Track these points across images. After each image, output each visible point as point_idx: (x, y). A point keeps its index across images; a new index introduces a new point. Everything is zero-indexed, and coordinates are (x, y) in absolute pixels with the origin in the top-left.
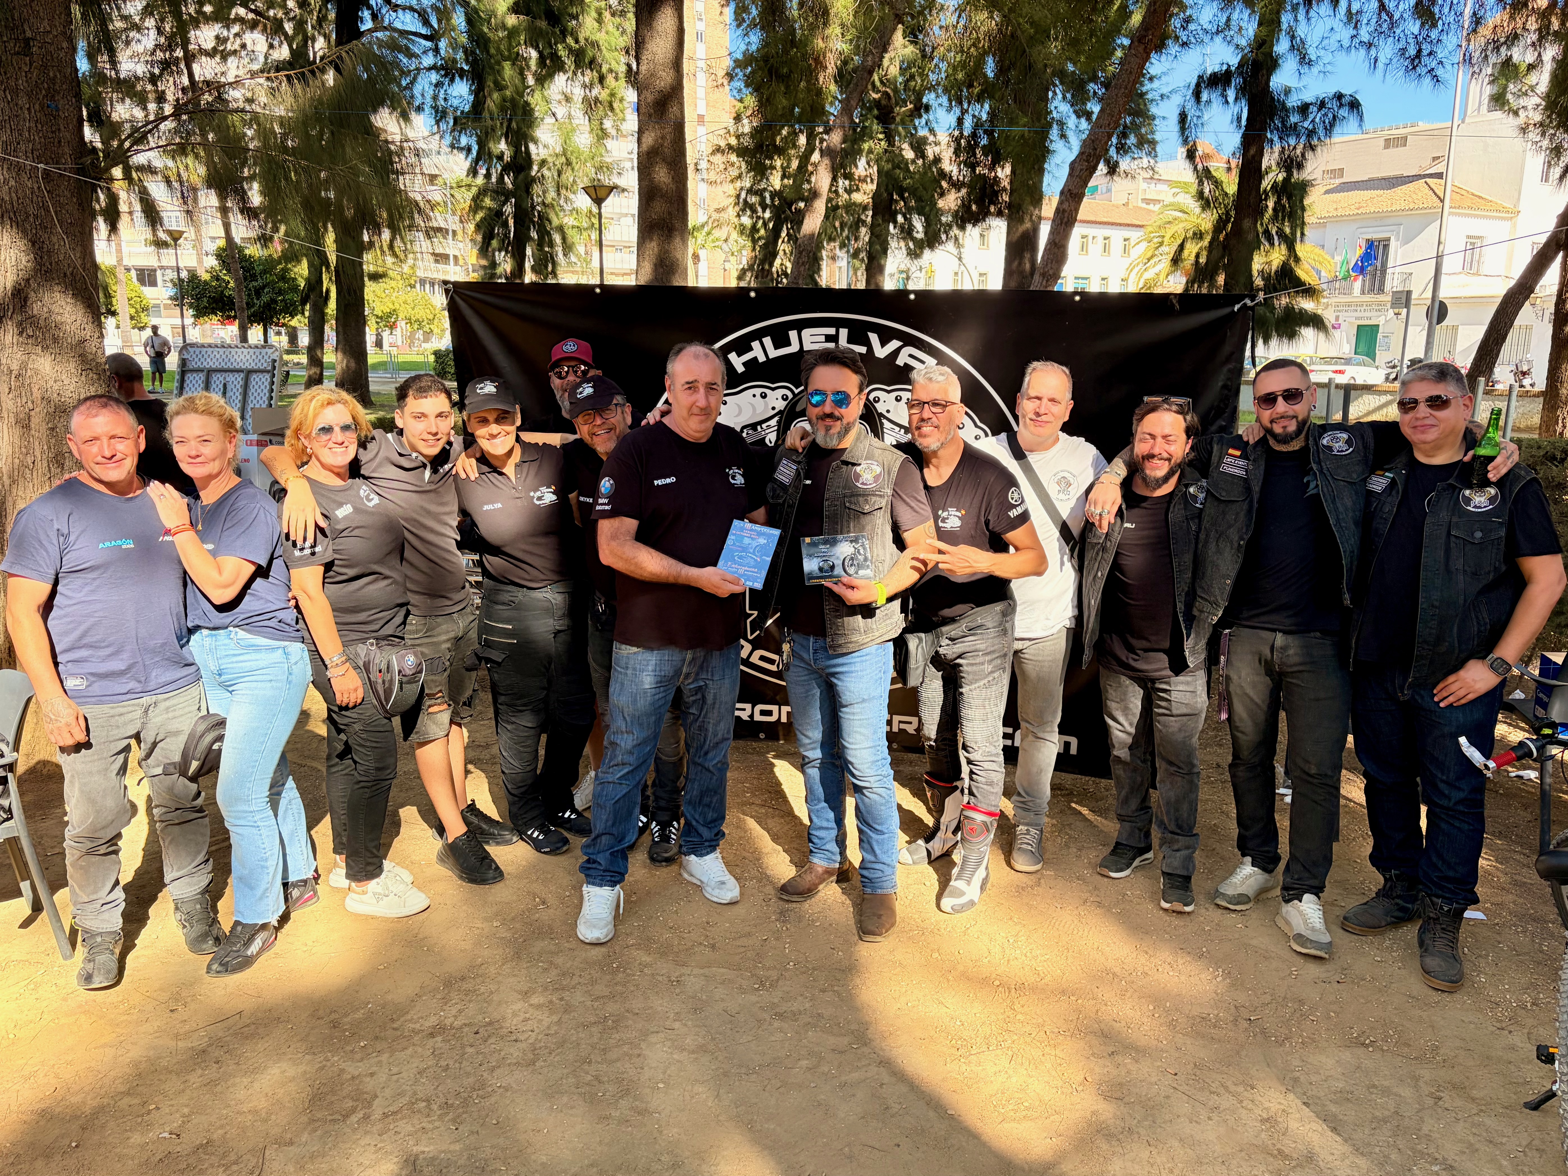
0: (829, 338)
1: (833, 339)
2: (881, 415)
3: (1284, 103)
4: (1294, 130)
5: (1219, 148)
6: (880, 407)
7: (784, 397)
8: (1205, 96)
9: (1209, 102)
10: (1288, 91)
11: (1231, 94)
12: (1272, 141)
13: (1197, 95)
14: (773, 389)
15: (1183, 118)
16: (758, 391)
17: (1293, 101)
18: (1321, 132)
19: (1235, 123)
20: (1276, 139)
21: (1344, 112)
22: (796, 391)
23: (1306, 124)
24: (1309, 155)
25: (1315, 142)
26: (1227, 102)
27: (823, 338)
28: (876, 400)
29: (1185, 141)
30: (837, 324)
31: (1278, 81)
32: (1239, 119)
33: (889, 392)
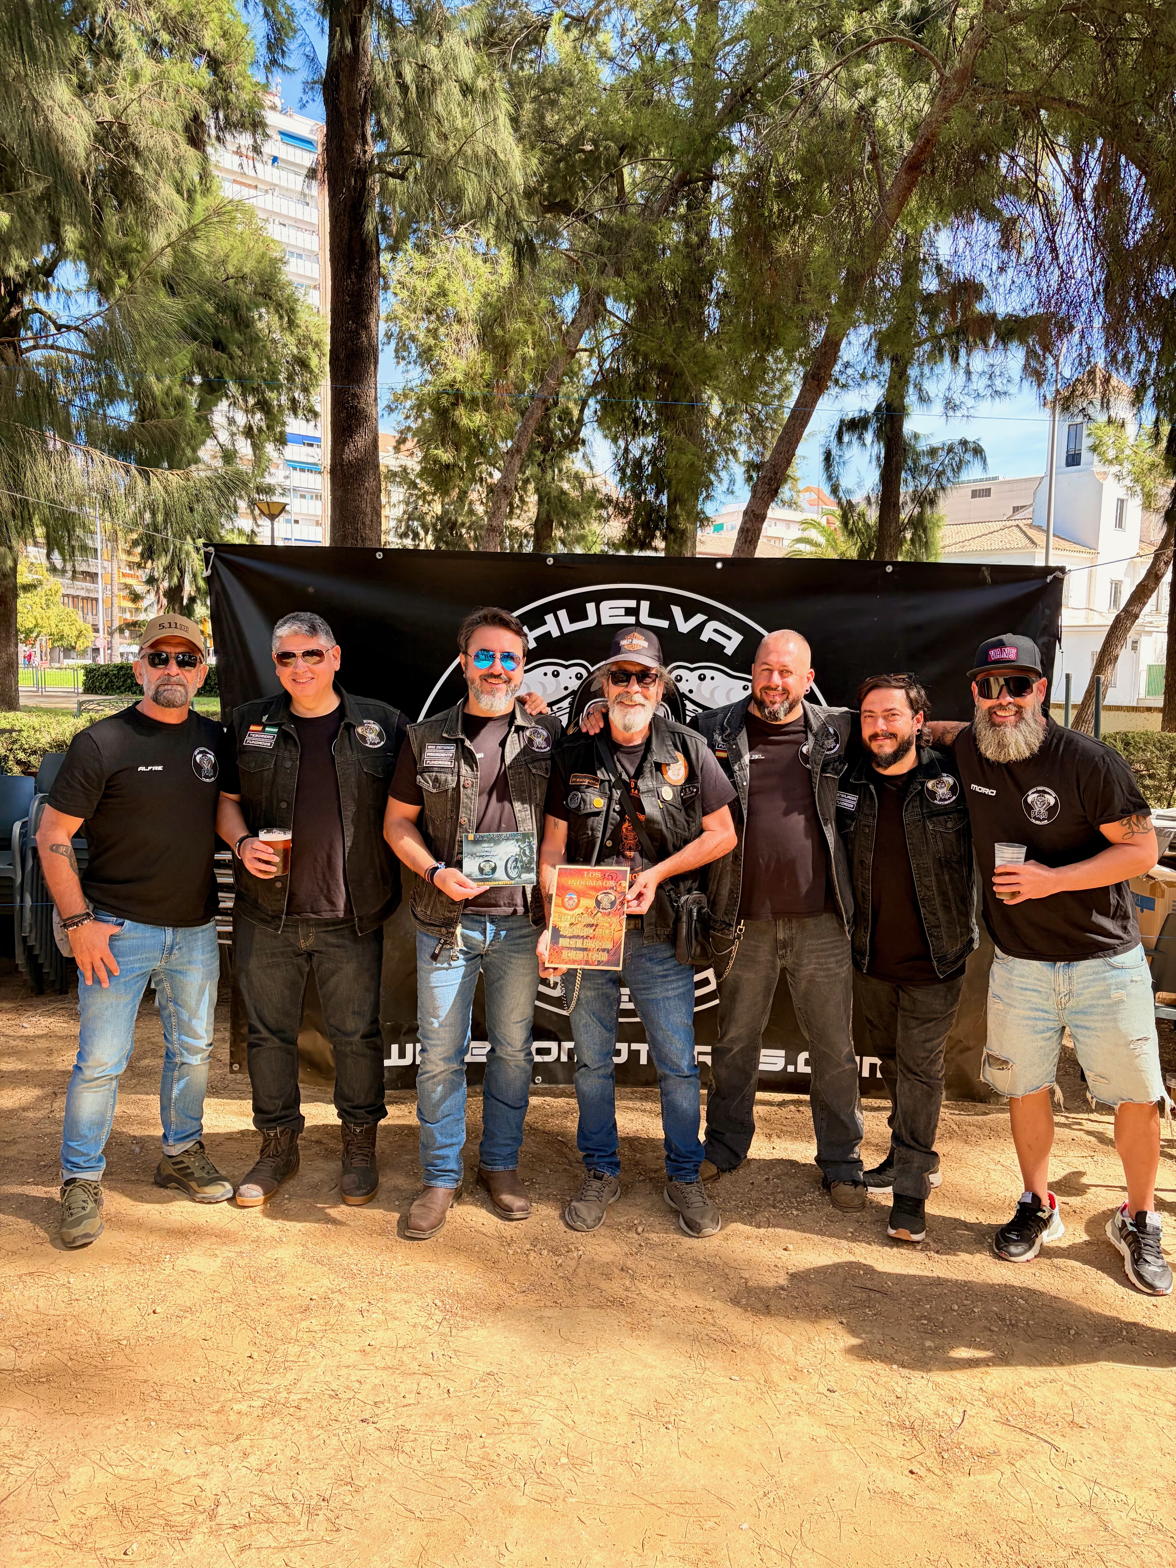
0: (629, 612)
1: (633, 612)
2: (683, 695)
3: (914, 448)
4: (926, 470)
5: (860, 485)
6: (683, 687)
7: (579, 676)
8: (846, 438)
9: (850, 443)
10: (916, 436)
11: (869, 436)
12: (906, 481)
13: (839, 436)
14: (567, 667)
15: (828, 457)
16: (550, 669)
17: (922, 446)
18: (949, 473)
19: (874, 463)
20: (910, 478)
21: (968, 457)
22: (592, 669)
23: (936, 466)
24: (941, 494)
25: (944, 481)
26: (864, 445)
27: (622, 612)
28: (679, 679)
29: (830, 478)
30: (639, 595)
31: (909, 426)
32: (878, 458)
33: (692, 670)
